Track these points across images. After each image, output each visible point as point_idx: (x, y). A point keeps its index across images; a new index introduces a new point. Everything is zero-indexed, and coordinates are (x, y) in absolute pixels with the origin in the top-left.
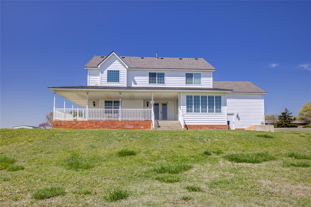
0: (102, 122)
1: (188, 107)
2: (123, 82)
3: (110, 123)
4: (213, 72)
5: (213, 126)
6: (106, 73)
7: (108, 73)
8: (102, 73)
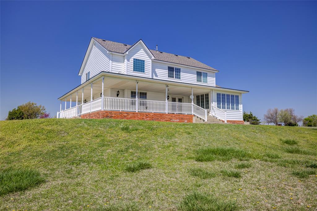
0: (152, 115)
1: (218, 104)
2: (148, 73)
3: (159, 116)
4: (216, 73)
5: (235, 121)
6: (133, 61)
7: (134, 62)
8: (128, 60)
